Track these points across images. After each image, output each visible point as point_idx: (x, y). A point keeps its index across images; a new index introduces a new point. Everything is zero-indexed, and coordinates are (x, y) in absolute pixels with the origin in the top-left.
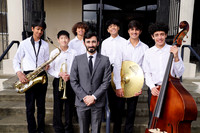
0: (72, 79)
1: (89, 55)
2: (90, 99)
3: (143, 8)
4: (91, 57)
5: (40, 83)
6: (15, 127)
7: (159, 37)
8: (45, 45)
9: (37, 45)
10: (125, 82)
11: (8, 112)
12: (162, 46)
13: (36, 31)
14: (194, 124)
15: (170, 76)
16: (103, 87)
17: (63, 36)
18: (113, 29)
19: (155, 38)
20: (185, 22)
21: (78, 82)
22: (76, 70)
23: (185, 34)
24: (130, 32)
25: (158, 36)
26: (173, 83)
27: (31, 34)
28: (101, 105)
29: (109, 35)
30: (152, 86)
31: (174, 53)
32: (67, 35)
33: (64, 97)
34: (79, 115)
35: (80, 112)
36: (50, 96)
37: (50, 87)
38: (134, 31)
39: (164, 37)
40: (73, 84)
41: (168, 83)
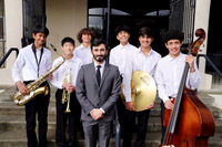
0: (78, 91)
1: (96, 64)
2: (97, 113)
3: (154, 14)
4: (99, 67)
5: (42, 94)
6: (13, 144)
7: (174, 46)
8: (47, 53)
9: (38, 53)
10: (136, 95)
12: (177, 55)
13: (38, 37)
14: (211, 141)
15: (185, 88)
16: (112, 99)
18: (123, 36)
19: (169, 47)
20: (202, 30)
21: (84, 94)
22: (82, 81)
23: (201, 43)
24: (141, 39)
25: (172, 45)
26: (188, 95)
27: (32, 41)
28: (109, 119)
30: (165, 99)
31: (190, 63)
32: (72, 42)
33: (68, 110)
34: (85, 130)
35: (86, 127)
36: (52, 109)
37: (53, 99)
38: (145, 39)
39: (178, 46)
40: (79, 96)
41: (184, 95)
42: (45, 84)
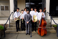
1: (27, 14)
8: (19, 13)
11: (12, 26)
17: (22, 11)
18: (32, 9)
22: (25, 17)
25: (40, 10)
29: (31, 10)
41: (42, 19)
42: (19, 18)
